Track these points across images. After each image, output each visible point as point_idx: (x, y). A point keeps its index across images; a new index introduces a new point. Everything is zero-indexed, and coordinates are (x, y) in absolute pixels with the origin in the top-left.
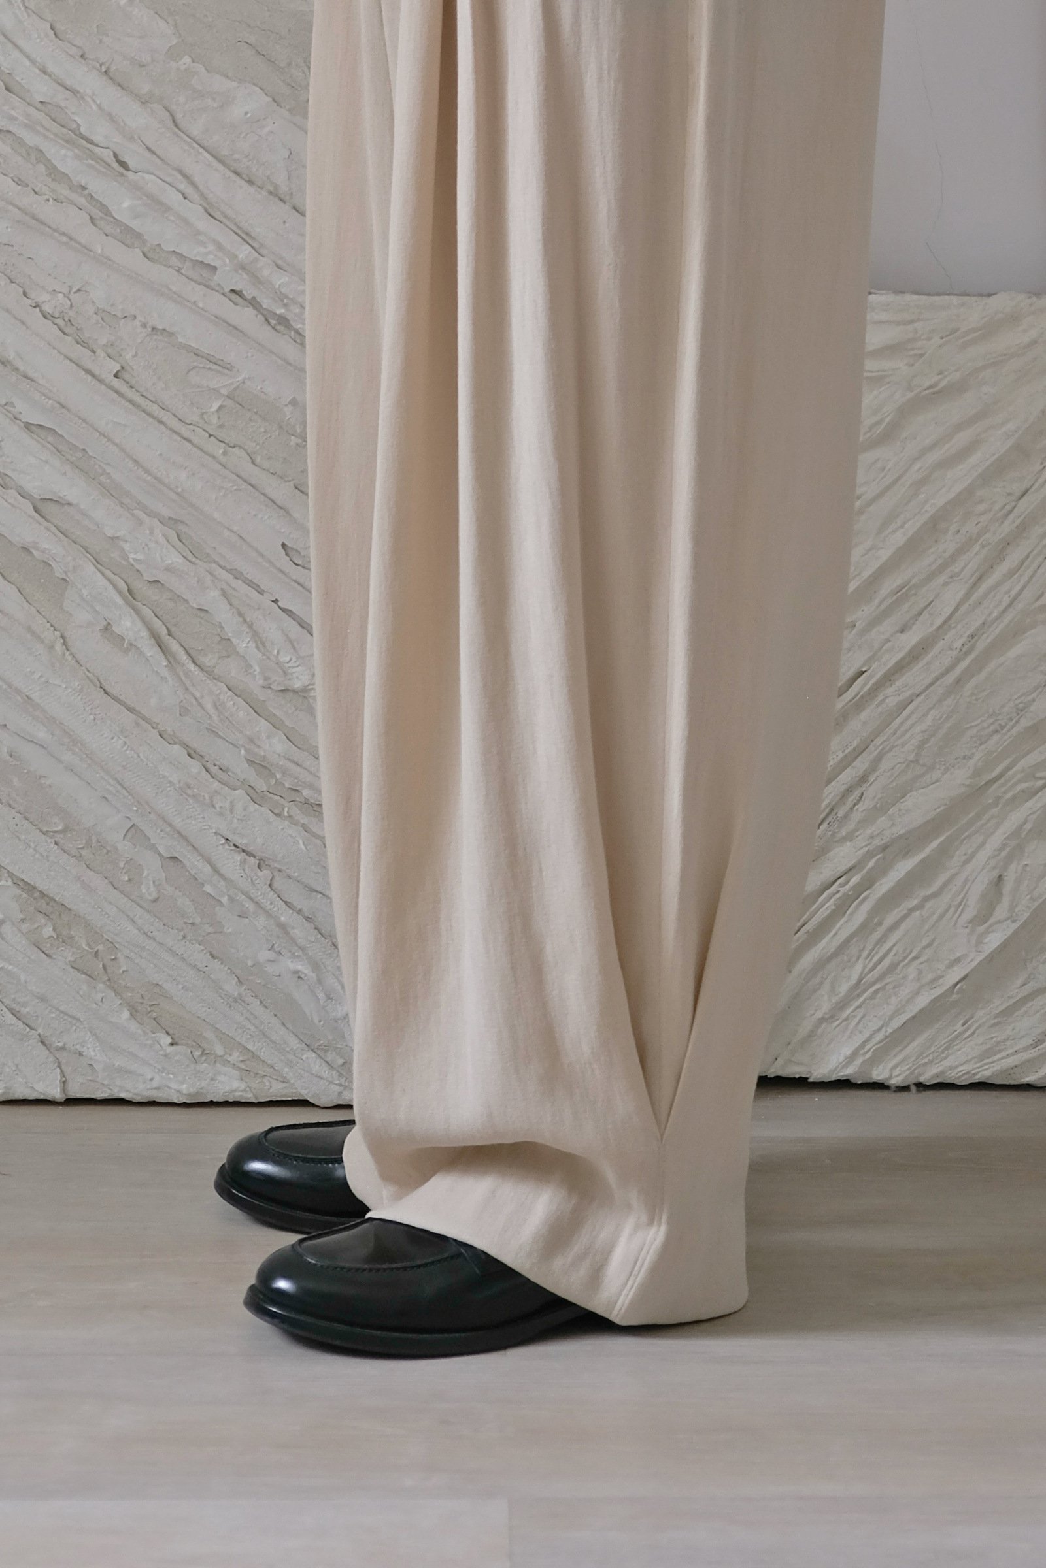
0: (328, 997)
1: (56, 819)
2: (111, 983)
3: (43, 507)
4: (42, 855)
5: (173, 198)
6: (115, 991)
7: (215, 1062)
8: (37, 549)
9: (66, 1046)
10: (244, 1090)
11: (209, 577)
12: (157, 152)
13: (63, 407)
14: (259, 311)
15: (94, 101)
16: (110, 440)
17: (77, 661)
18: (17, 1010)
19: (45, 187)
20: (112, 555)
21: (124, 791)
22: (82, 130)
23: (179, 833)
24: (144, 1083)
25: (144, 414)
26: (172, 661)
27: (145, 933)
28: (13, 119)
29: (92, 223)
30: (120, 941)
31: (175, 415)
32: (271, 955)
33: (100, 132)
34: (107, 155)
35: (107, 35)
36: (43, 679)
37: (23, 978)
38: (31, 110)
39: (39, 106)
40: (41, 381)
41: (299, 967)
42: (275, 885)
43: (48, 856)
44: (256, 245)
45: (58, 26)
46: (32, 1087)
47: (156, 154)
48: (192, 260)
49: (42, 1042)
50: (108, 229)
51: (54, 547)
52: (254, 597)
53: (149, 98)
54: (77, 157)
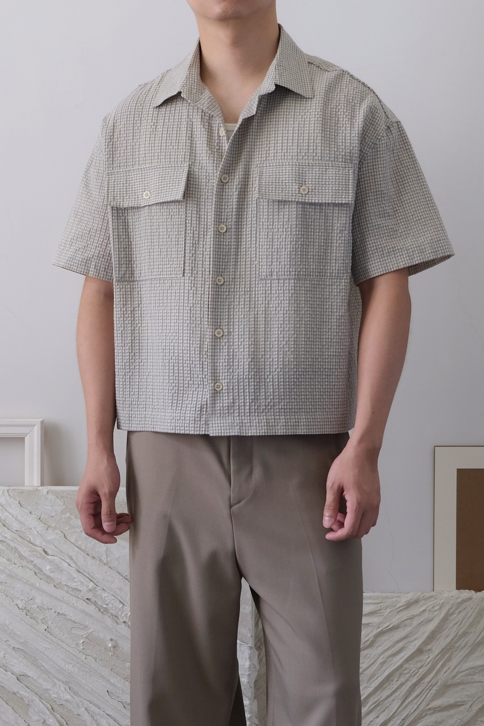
3: (20, 678)
5: (65, 565)
8: (19, 694)
11: (81, 704)
12: (59, 548)
14: (97, 607)
15: (35, 530)
16: (43, 654)
19: (18, 562)
20: (46, 696)
22: (32, 540)
25: (56, 644)
28: (6, 537)
29: (35, 575)
31: (67, 644)
33: (38, 541)
34: (40, 550)
35: (39, 506)
38: (13, 534)
39: (15, 532)
40: (18, 633)
44: (96, 581)
45: (22, 502)
48: (72, 588)
50: (41, 577)
51: (24, 693)
52: (97, 710)
53: (55, 528)
54: (29, 551)
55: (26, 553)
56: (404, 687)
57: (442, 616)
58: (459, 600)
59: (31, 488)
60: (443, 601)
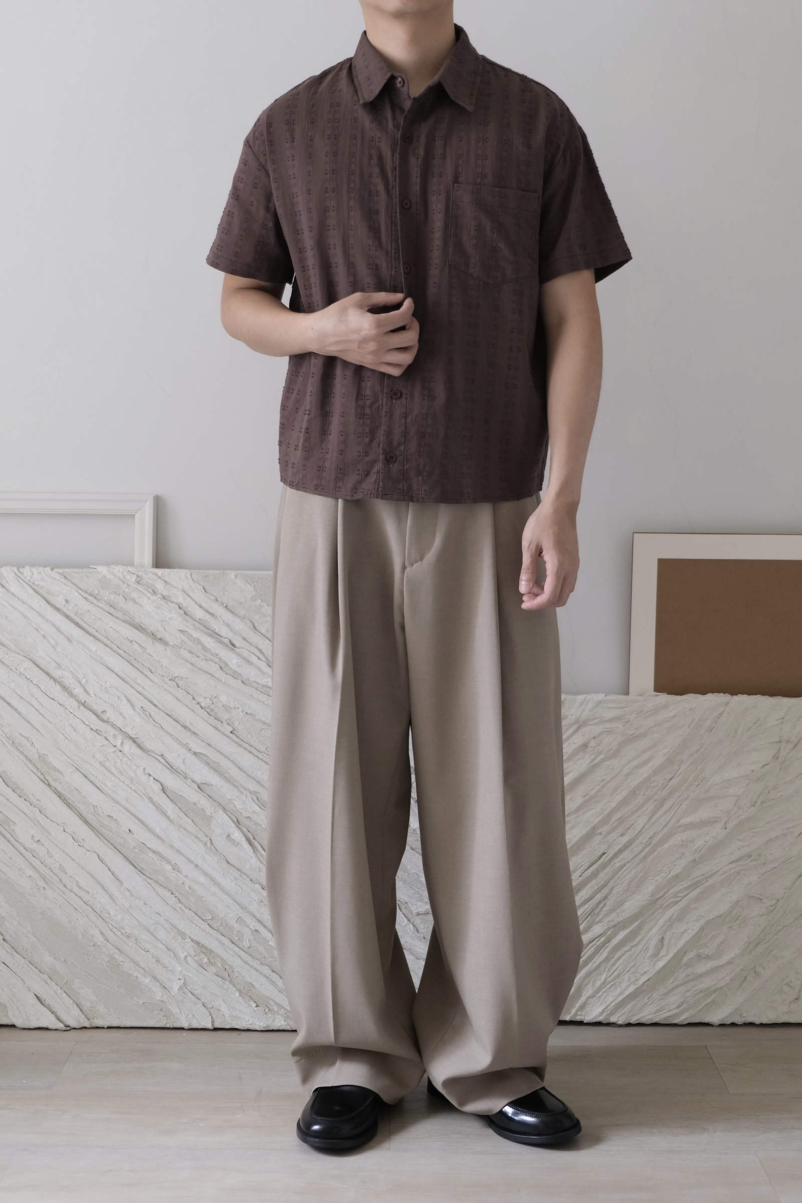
1: (208, 914)
2: (231, 982)
3: (202, 786)
4: (202, 929)
5: (254, 659)
6: (233, 985)
7: (274, 1014)
8: (199, 804)
9: (213, 1007)
10: (286, 1025)
12: (247, 640)
13: (209, 745)
15: (221, 619)
16: (229, 759)
17: (216, 850)
18: (193, 991)
19: (201, 655)
20: (230, 806)
21: (236, 903)
22: (216, 630)
23: (259, 920)
24: (246, 1022)
25: (242, 749)
26: (255, 849)
27: (245, 962)
28: (188, 626)
29: (221, 669)
30: (233, 964)
31: (256, 749)
33: (224, 631)
34: (227, 641)
35: (226, 591)
36: (202, 857)
37: (195, 979)
38: (195, 623)
39: (198, 621)
40: (200, 734)
43: (204, 931)
45: (206, 587)
46: (200, 1024)
47: (246, 640)
48: (262, 685)
49: (204, 1005)
50: (228, 671)
51: (206, 804)
53: (244, 617)
54: (214, 642)
55: (209, 644)
59: (217, 571)
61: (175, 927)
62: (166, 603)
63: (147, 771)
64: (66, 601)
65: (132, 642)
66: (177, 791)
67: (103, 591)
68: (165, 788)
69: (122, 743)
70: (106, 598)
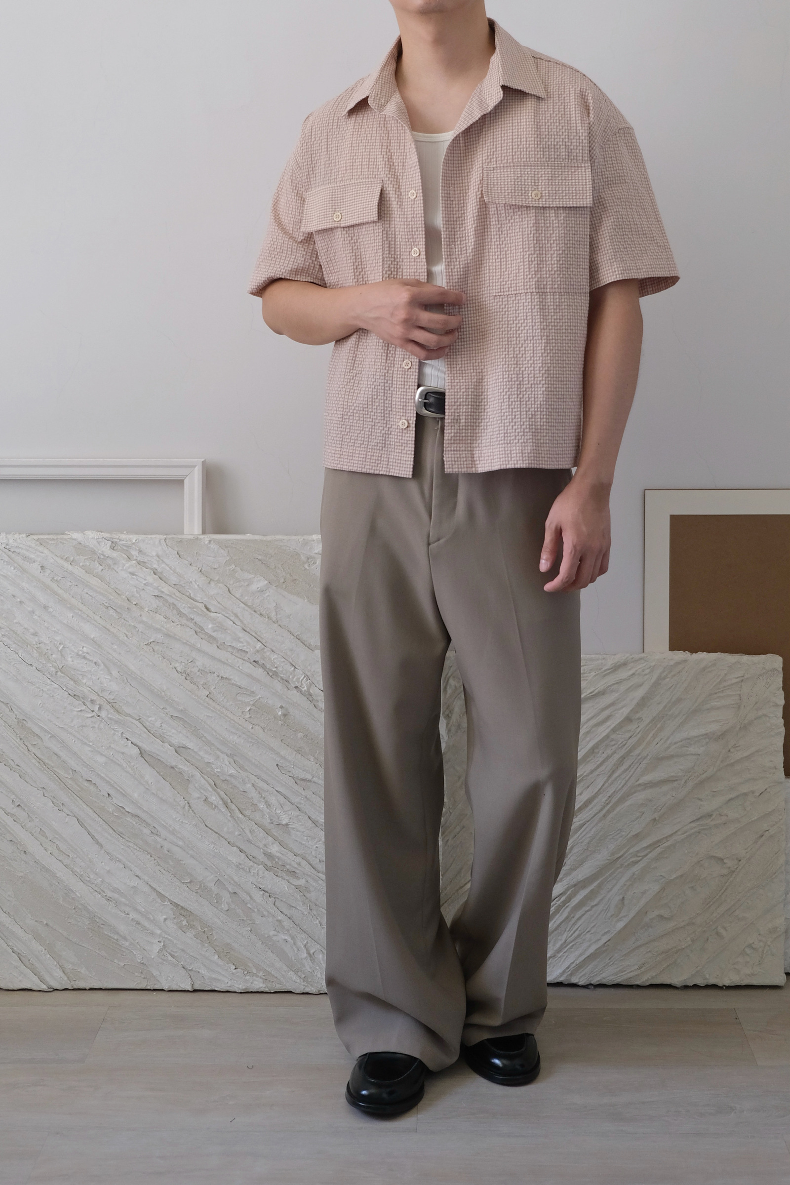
0: (298, 950)
1: (188, 877)
2: (210, 944)
3: (179, 750)
4: (182, 892)
5: (230, 623)
6: (212, 947)
7: (253, 976)
8: (177, 767)
9: (194, 969)
11: (247, 779)
12: (223, 604)
14: (265, 670)
15: (196, 583)
17: (194, 813)
18: (173, 954)
19: (177, 620)
20: (207, 770)
21: (214, 866)
22: (192, 595)
23: (237, 883)
24: (224, 984)
26: (232, 813)
27: (224, 923)
28: (163, 592)
29: (196, 634)
30: (214, 927)
31: (232, 713)
32: (275, 933)
33: (199, 597)
34: (202, 606)
35: (201, 557)
37: (175, 942)
38: (171, 588)
39: (173, 586)
40: (176, 699)
41: (286, 938)
42: (276, 904)
43: (184, 892)
44: (264, 642)
45: (181, 553)
46: (180, 985)
48: (237, 649)
49: (183, 968)
50: (203, 636)
51: (184, 767)
52: (265, 786)
53: (218, 582)
54: (190, 608)
55: (185, 611)
56: (611, 760)
57: (653, 681)
58: (672, 663)
59: (191, 537)
60: (653, 664)
61: (154, 889)
62: (141, 568)
63: (126, 735)
64: (42, 567)
65: (107, 608)
66: (154, 755)
67: (78, 557)
68: (143, 752)
69: (100, 708)
70: (81, 564)
